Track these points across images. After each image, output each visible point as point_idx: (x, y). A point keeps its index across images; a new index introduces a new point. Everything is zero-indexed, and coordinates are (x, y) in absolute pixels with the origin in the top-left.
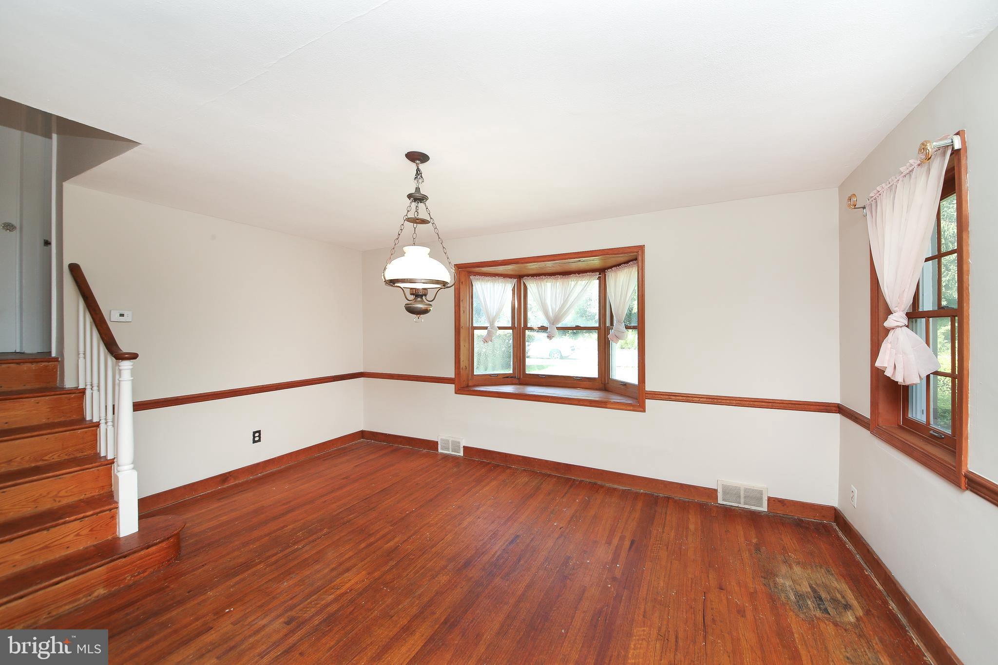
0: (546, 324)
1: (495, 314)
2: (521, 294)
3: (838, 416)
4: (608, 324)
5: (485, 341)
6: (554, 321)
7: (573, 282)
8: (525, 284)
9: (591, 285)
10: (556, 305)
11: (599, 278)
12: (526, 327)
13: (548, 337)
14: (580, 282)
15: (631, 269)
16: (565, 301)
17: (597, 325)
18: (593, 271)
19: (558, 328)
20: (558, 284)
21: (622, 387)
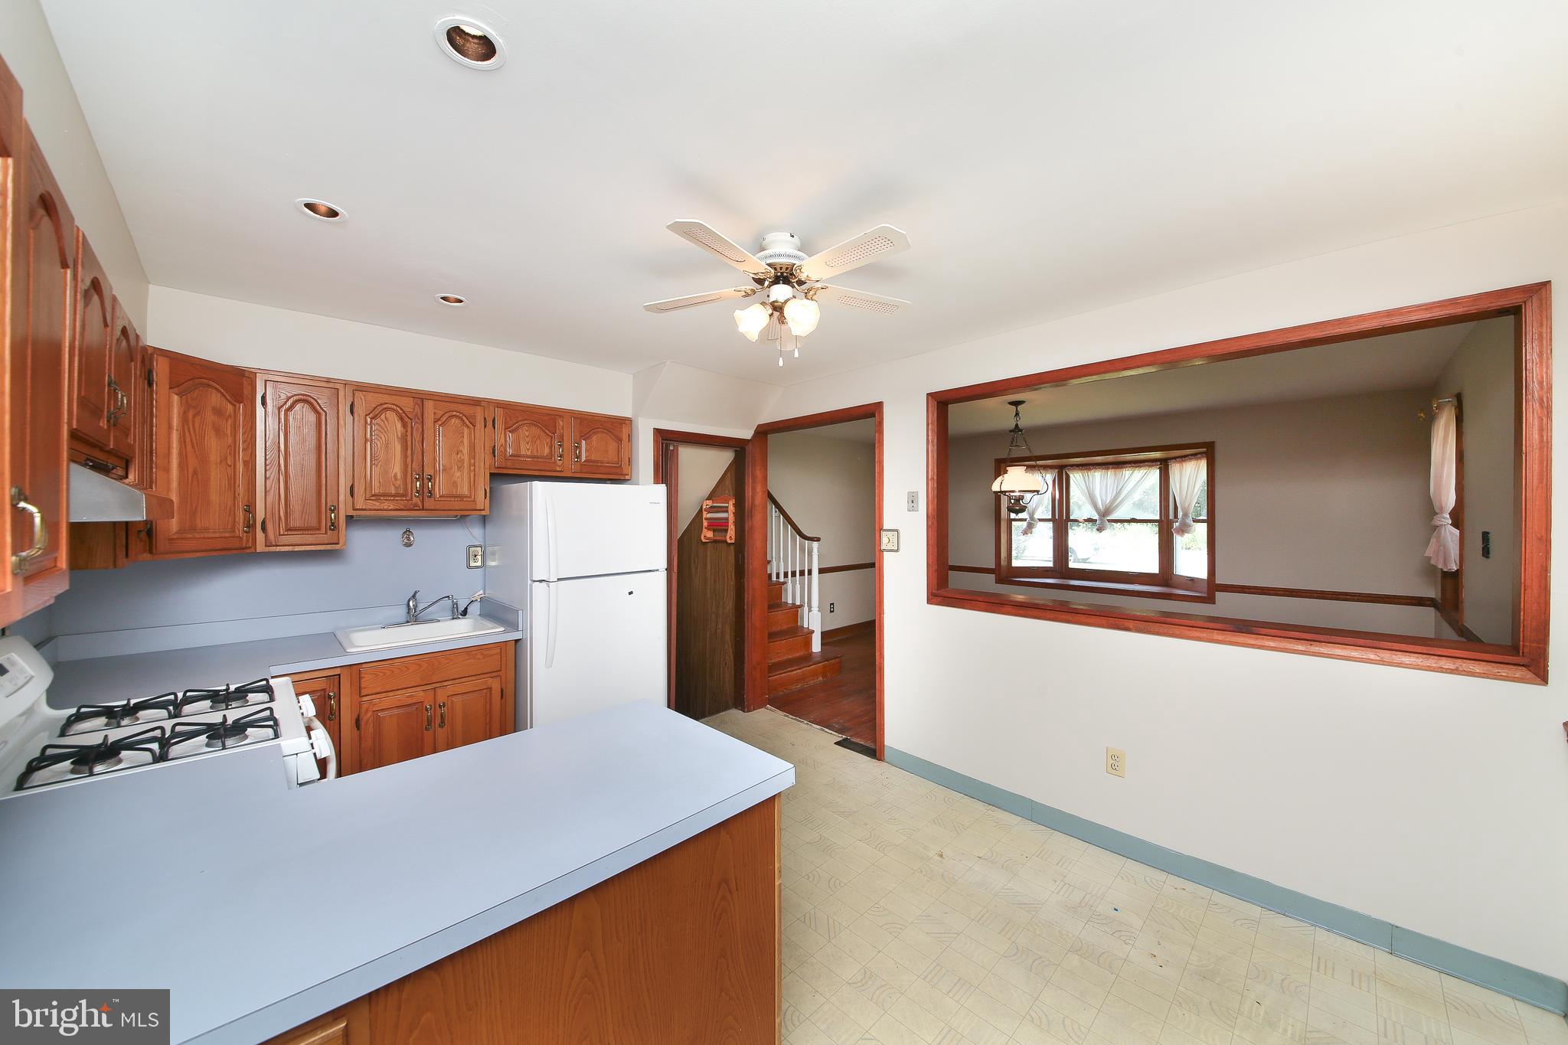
0: (1096, 517)
1: (1034, 506)
2: (1063, 484)
3: (1432, 609)
4: (1171, 516)
5: (1025, 533)
6: (1105, 513)
7: (1127, 472)
8: (1067, 474)
9: (1150, 475)
10: (1106, 497)
11: (1160, 469)
12: (1068, 519)
13: (1098, 530)
14: (1136, 471)
15: (1199, 461)
16: (1118, 494)
17: (1158, 518)
18: (1151, 462)
19: (1109, 521)
20: (1109, 473)
21: (1189, 582)
